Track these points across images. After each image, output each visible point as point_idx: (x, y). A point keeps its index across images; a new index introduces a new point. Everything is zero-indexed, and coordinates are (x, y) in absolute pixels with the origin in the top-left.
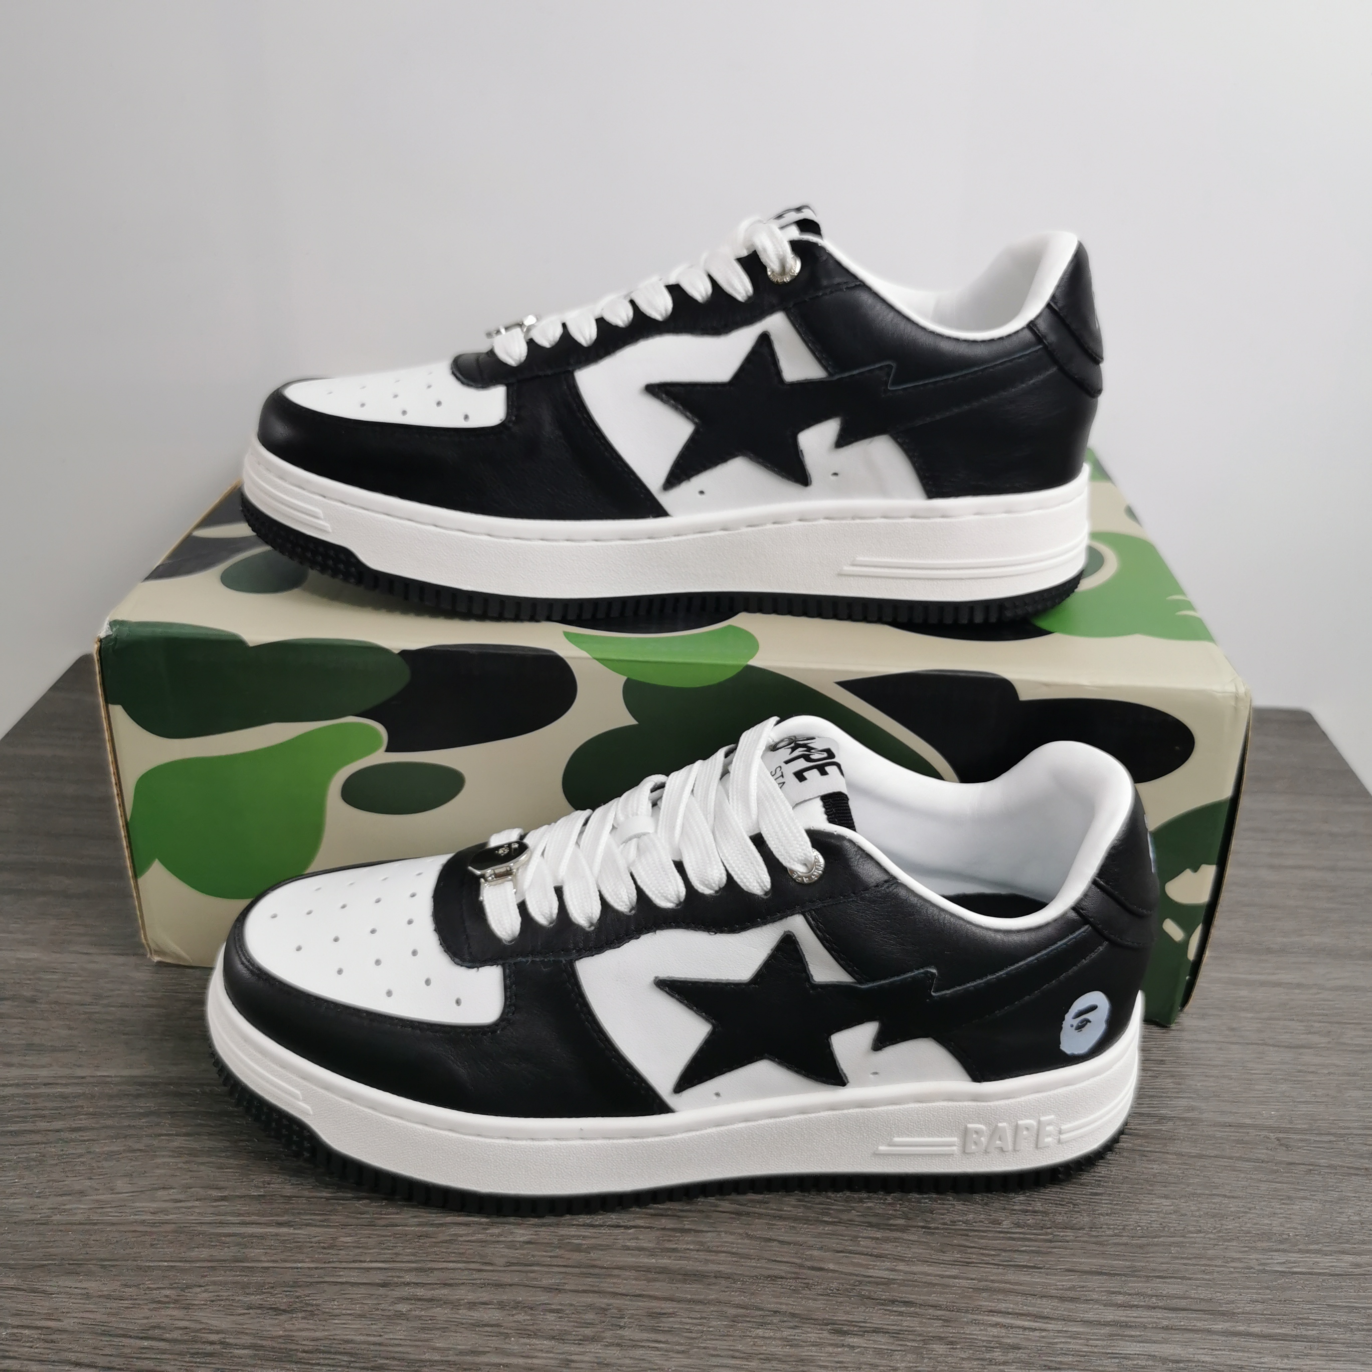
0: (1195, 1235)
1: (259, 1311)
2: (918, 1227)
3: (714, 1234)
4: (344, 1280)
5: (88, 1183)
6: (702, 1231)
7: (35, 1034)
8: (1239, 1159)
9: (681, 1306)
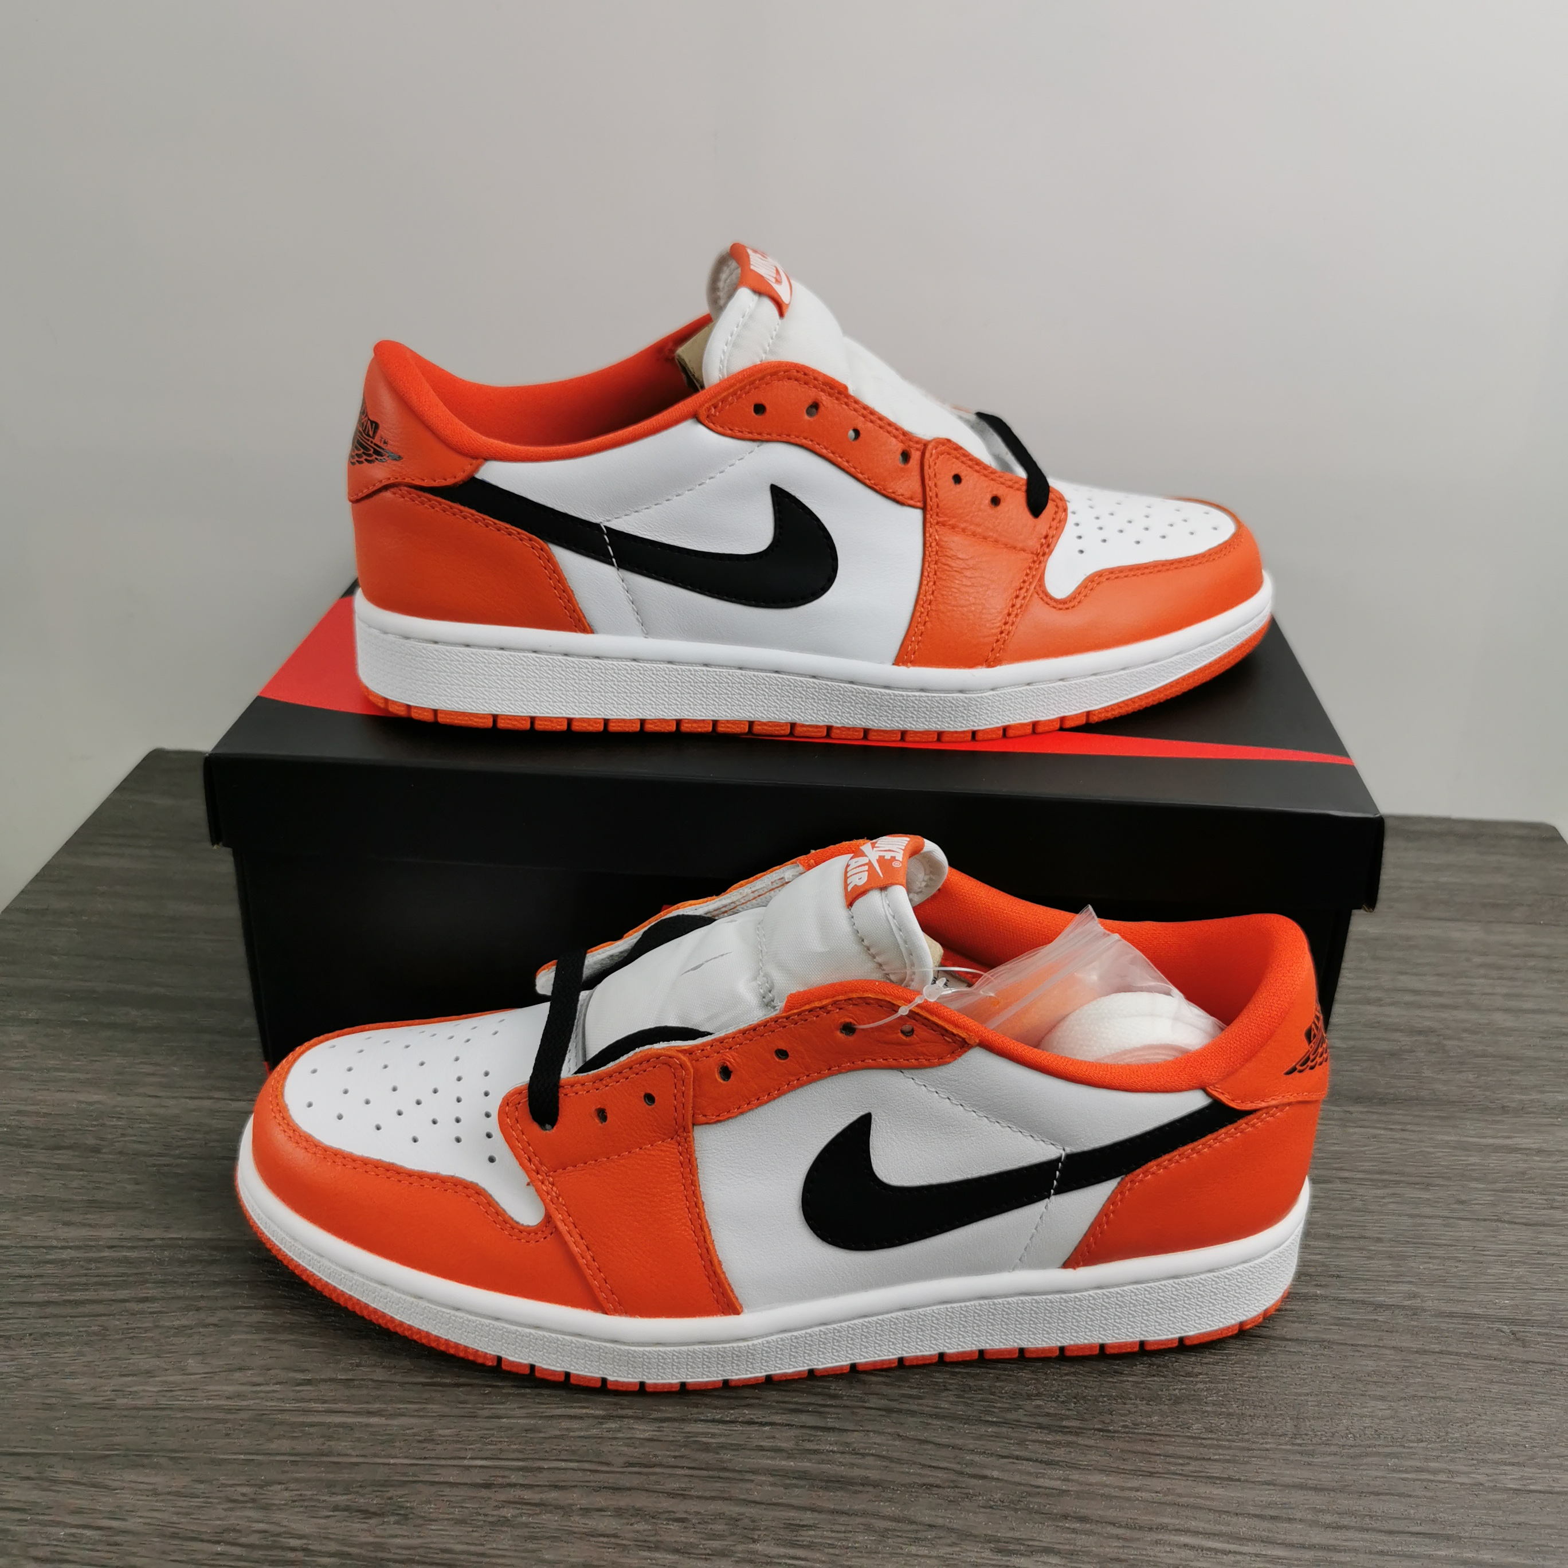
0: (1416, 1444)
1: (346, 1514)
2: (1095, 1430)
3: (862, 1434)
4: (442, 1480)
5: (157, 1362)
6: (846, 1431)
7: (98, 1188)
8: (1467, 1355)
9: (823, 1516)
